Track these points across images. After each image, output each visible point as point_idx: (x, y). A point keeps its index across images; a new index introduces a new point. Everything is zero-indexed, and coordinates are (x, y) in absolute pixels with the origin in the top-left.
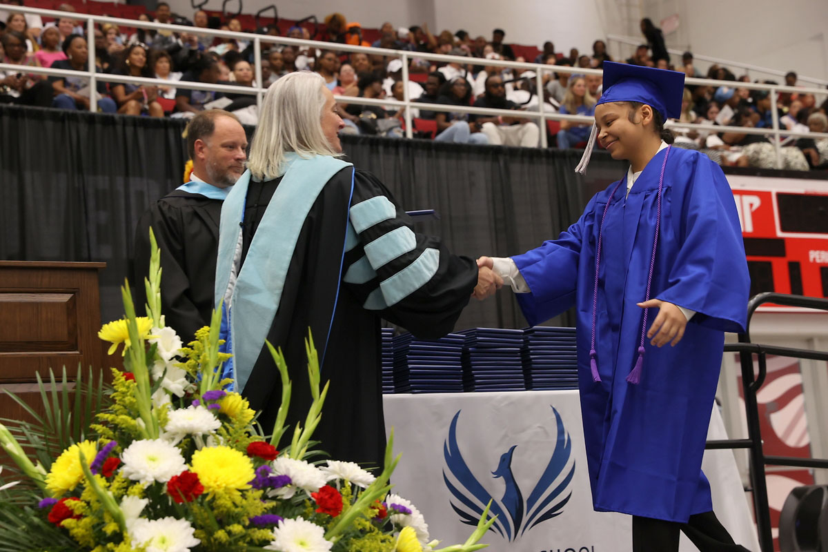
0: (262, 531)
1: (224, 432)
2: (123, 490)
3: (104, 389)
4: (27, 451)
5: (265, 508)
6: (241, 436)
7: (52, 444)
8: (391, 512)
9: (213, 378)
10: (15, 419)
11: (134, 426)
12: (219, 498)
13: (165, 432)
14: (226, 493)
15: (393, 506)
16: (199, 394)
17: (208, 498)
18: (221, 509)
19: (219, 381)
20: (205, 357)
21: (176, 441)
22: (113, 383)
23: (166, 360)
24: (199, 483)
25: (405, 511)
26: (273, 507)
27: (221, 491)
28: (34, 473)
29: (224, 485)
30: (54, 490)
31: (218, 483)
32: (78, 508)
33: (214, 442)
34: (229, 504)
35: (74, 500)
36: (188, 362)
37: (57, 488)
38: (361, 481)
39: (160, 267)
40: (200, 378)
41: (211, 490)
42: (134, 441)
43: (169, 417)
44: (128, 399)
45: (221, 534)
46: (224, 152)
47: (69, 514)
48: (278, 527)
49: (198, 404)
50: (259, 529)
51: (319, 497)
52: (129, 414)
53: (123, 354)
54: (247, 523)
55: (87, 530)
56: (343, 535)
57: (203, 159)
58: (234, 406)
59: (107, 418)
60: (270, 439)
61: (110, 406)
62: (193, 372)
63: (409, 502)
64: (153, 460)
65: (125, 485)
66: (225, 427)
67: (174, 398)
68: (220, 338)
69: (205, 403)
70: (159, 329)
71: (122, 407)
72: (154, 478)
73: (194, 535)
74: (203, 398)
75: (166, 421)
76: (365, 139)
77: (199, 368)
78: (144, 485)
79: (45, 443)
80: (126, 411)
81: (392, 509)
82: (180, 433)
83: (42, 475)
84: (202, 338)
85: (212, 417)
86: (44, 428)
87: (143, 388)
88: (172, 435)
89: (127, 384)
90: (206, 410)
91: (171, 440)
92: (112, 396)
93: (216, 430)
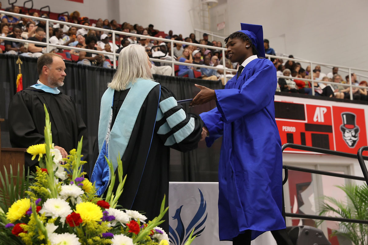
0: (107, 240)
1: (84, 195)
2: (45, 220)
3: (30, 175)
5: (108, 230)
6: (93, 198)
7: (7, 200)
8: (155, 233)
9: (78, 172)
11: (46, 192)
12: (89, 225)
13: (60, 195)
14: (92, 223)
15: (156, 230)
16: (71, 178)
17: (83, 225)
18: (90, 230)
19: (80, 173)
20: (75, 162)
21: (65, 199)
22: (36, 173)
23: (57, 164)
24: (81, 218)
25: (161, 233)
26: (111, 229)
27: (90, 222)
29: (91, 219)
30: (11, 220)
31: (88, 218)
32: (26, 228)
33: (81, 200)
34: (93, 228)
35: (24, 224)
36: (66, 164)
37: (13, 219)
38: (141, 219)
39: (50, 122)
40: (72, 171)
41: (85, 221)
42: (48, 199)
43: (61, 189)
44: (44, 180)
45: (90, 241)
47: (22, 230)
48: (113, 238)
49: (72, 183)
50: (106, 239)
51: (130, 225)
52: (44, 187)
53: (39, 160)
54: (102, 236)
55: (30, 238)
56: (140, 243)
57: (47, 75)
58: (85, 186)
59: (34, 188)
60: (105, 199)
61: (34, 182)
62: (69, 169)
63: (162, 228)
64: (57, 207)
65: (46, 218)
66: (84, 193)
67: (60, 180)
68: (81, 154)
69: (76, 183)
70: (52, 149)
71: (39, 184)
72: (59, 215)
73: (79, 241)
74: (75, 181)
75: (60, 190)
76: (98, 68)
77: (72, 168)
78: (54, 218)
79: (3, 199)
80: (41, 185)
81: (156, 231)
82: (67, 196)
83: (2, 213)
84: (73, 154)
85: (80, 189)
86: (2, 192)
87: (51, 175)
88: (63, 197)
89: (43, 173)
90: (77, 186)
91: (63, 198)
92: (35, 179)
93: (82, 195)
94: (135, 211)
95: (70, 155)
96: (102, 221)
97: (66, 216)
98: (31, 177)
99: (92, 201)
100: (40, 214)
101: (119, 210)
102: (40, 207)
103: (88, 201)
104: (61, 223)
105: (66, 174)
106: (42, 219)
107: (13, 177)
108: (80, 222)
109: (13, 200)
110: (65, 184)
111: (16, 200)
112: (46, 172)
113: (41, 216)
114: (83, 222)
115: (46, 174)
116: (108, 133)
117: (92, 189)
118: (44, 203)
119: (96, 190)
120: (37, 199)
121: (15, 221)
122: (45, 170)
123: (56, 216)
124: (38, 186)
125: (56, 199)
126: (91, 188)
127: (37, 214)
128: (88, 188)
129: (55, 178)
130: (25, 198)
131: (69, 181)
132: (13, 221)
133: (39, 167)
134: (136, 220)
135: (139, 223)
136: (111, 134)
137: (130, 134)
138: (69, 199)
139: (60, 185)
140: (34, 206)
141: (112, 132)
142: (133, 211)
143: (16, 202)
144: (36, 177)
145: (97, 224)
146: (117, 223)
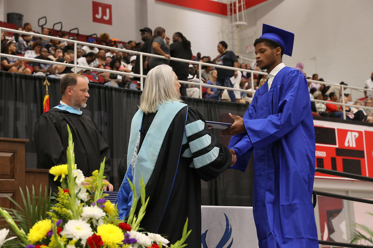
1: (106, 217)
2: (66, 242)
3: (52, 195)
4: (17, 223)
7: (29, 221)
9: (100, 193)
10: (10, 208)
11: (68, 214)
13: (81, 216)
14: (113, 245)
16: (93, 200)
17: (104, 247)
19: (103, 195)
20: (97, 183)
21: (87, 220)
22: (58, 194)
23: (79, 185)
24: (102, 240)
27: (111, 244)
28: (20, 233)
29: (112, 242)
30: (32, 241)
31: (109, 241)
33: (103, 222)
35: (45, 245)
37: (34, 240)
38: (163, 243)
39: (73, 142)
40: (94, 193)
41: (106, 244)
42: (69, 220)
43: (83, 210)
44: (65, 201)
46: (81, 93)
49: (94, 205)
52: (65, 207)
53: (61, 180)
57: (70, 96)
58: (108, 206)
59: (56, 209)
60: (127, 222)
61: (55, 204)
62: (91, 190)
64: (78, 229)
65: (67, 240)
66: (107, 216)
67: (82, 201)
68: (104, 175)
69: (98, 205)
70: (75, 170)
71: (60, 205)
72: (79, 237)
74: (97, 202)
75: (82, 211)
77: (94, 189)
78: (75, 240)
79: (25, 220)
80: (63, 207)
82: (88, 217)
83: (23, 234)
84: (95, 175)
85: (102, 211)
86: (24, 213)
87: (73, 196)
88: (84, 218)
89: (64, 194)
90: (99, 208)
91: (84, 220)
92: (57, 199)
93: (103, 217)
94: (158, 234)
95: (93, 176)
96: (124, 243)
97: (87, 238)
98: (53, 198)
99: (113, 223)
100: (61, 236)
101: (141, 233)
102: (60, 229)
103: (110, 223)
104: (82, 245)
105: (88, 196)
106: (63, 241)
107: (35, 198)
108: (101, 245)
109: (34, 221)
110: (87, 206)
111: (37, 221)
112: (67, 193)
113: (62, 238)
114: (104, 244)
115: (68, 195)
116: (134, 157)
117: (114, 211)
118: (65, 225)
119: (118, 212)
120: (58, 220)
121: (36, 242)
122: (67, 190)
123: (77, 237)
124: (60, 207)
125: (77, 220)
126: (112, 210)
127: (57, 235)
128: (110, 210)
129: (77, 199)
130: (47, 219)
131: (91, 203)
132: (34, 242)
133: (61, 188)
134: (158, 243)
135: (161, 247)
136: (138, 158)
137: (156, 158)
138: (90, 221)
139: (82, 206)
140: (55, 227)
141: (139, 156)
142: (155, 234)
143: (37, 223)
144: (58, 198)
145: (118, 247)
146: (138, 246)
